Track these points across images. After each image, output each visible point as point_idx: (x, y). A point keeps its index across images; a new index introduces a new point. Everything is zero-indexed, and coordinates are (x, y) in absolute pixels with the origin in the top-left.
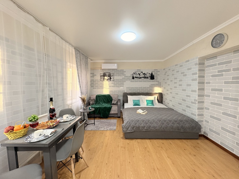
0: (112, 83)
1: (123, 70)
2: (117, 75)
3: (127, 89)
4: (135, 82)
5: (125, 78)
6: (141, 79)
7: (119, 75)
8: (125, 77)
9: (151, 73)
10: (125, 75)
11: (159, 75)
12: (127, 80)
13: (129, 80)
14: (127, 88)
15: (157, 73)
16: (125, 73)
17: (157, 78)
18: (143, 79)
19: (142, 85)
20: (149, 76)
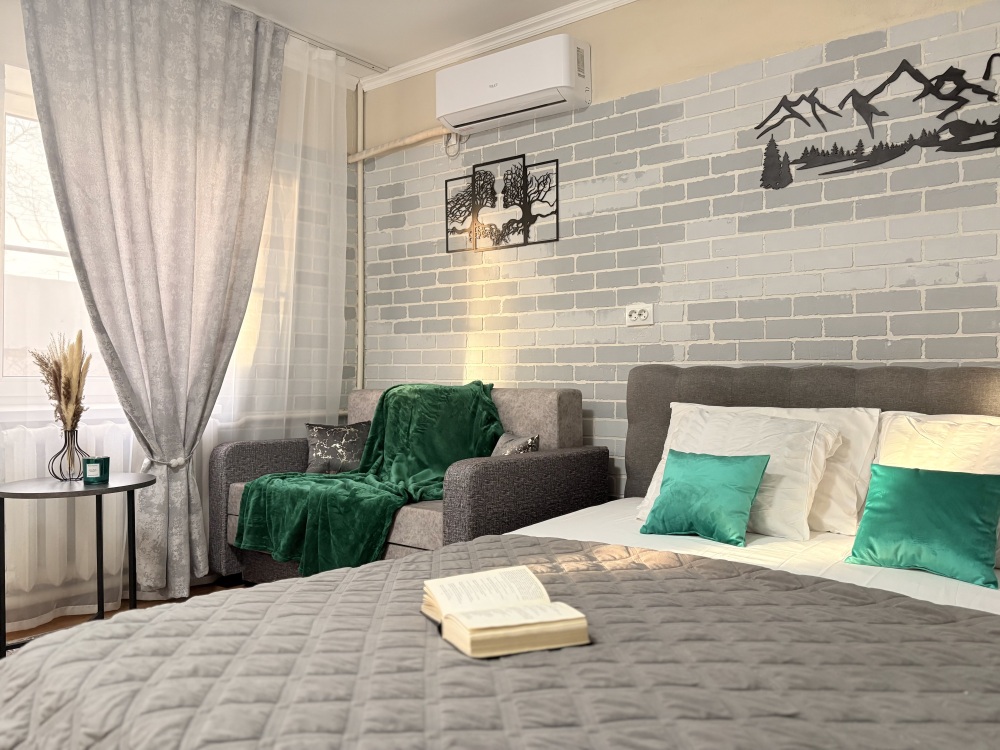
0: (543, 268)
1: (652, 96)
2: (588, 170)
3: (703, 332)
4: (805, 218)
5: (678, 193)
6: (888, 170)
7: (605, 167)
8: (669, 174)
10: (676, 151)
12: (700, 211)
13: (722, 207)
14: (695, 312)
18: (923, 163)
19: (910, 261)
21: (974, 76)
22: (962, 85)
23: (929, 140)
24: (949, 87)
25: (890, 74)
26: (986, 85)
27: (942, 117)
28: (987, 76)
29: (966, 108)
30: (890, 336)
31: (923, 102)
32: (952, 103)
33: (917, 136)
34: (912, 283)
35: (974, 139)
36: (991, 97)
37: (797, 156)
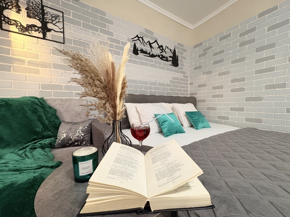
0: (54, 52)
1: (104, 13)
2: (78, 24)
5: (112, 46)
6: (153, 59)
9: (173, 49)
10: (111, 34)
11: (185, 58)
15: (182, 53)
16: (111, 28)
17: (182, 65)
18: (158, 60)
19: (156, 77)
20: (170, 57)
21: (164, 48)
22: (163, 49)
23: (159, 56)
24: (161, 48)
25: (154, 41)
26: (165, 50)
27: (160, 53)
28: (165, 49)
29: (163, 53)
30: (153, 90)
31: (158, 49)
32: (161, 51)
33: (157, 55)
34: (156, 81)
35: (164, 59)
36: (166, 53)
37: (139, 49)
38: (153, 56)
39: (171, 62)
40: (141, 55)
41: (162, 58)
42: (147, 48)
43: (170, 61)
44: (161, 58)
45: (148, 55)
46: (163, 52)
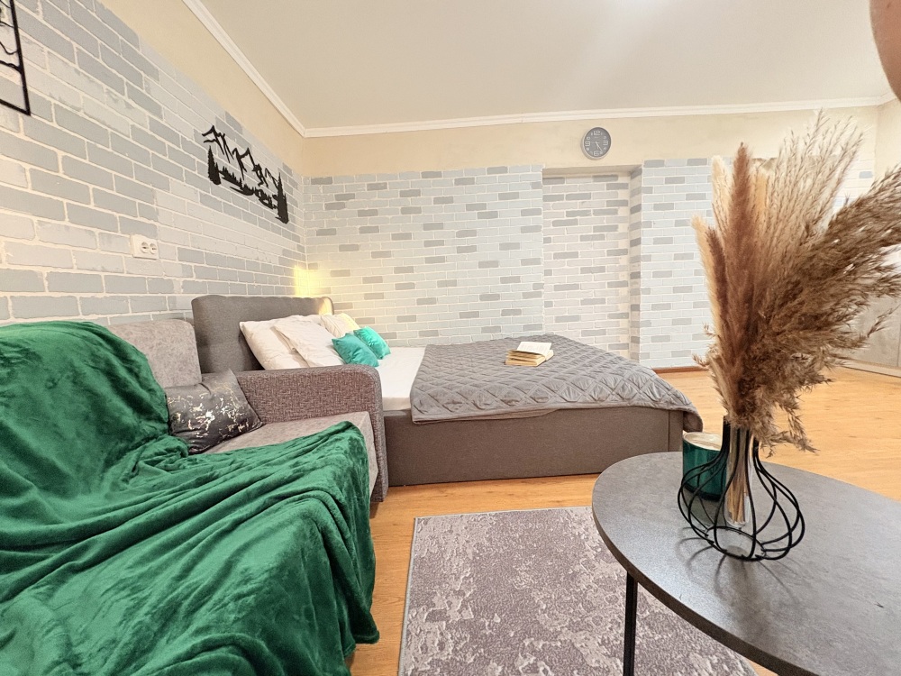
3: (189, 271)
4: (227, 209)
5: (161, 148)
6: (249, 200)
8: (153, 126)
9: (278, 178)
10: (156, 110)
11: (296, 204)
12: (178, 174)
13: (189, 178)
14: (184, 255)
15: (291, 191)
16: (154, 90)
17: (294, 220)
18: (255, 203)
20: (274, 196)
21: (263, 173)
22: (261, 175)
23: (256, 193)
24: (259, 172)
25: (245, 151)
26: (266, 179)
27: (259, 185)
28: (266, 176)
29: (263, 186)
30: (255, 284)
31: (254, 173)
32: (260, 181)
33: (254, 189)
34: (258, 259)
35: (265, 201)
36: (267, 186)
37: (220, 169)
38: (246, 191)
39: (276, 211)
40: (225, 185)
41: (263, 197)
42: (234, 168)
43: (275, 207)
44: (261, 200)
45: (238, 188)
46: (262, 183)
